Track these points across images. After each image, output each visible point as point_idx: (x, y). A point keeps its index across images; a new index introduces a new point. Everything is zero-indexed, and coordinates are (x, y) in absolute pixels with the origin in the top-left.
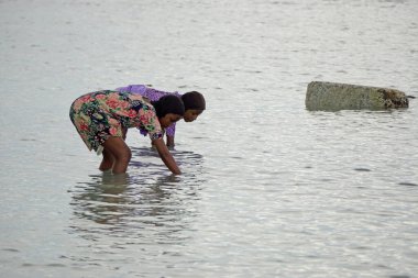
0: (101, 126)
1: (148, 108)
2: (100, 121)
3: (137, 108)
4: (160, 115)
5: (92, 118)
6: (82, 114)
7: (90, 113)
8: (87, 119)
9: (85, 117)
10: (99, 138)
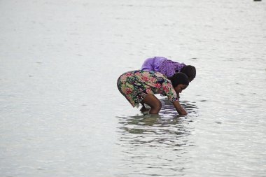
0: (141, 89)
1: (168, 82)
2: (139, 87)
3: (161, 82)
4: (175, 86)
5: (135, 85)
6: (127, 84)
7: (133, 83)
8: (131, 86)
9: (129, 86)
10: (140, 97)
